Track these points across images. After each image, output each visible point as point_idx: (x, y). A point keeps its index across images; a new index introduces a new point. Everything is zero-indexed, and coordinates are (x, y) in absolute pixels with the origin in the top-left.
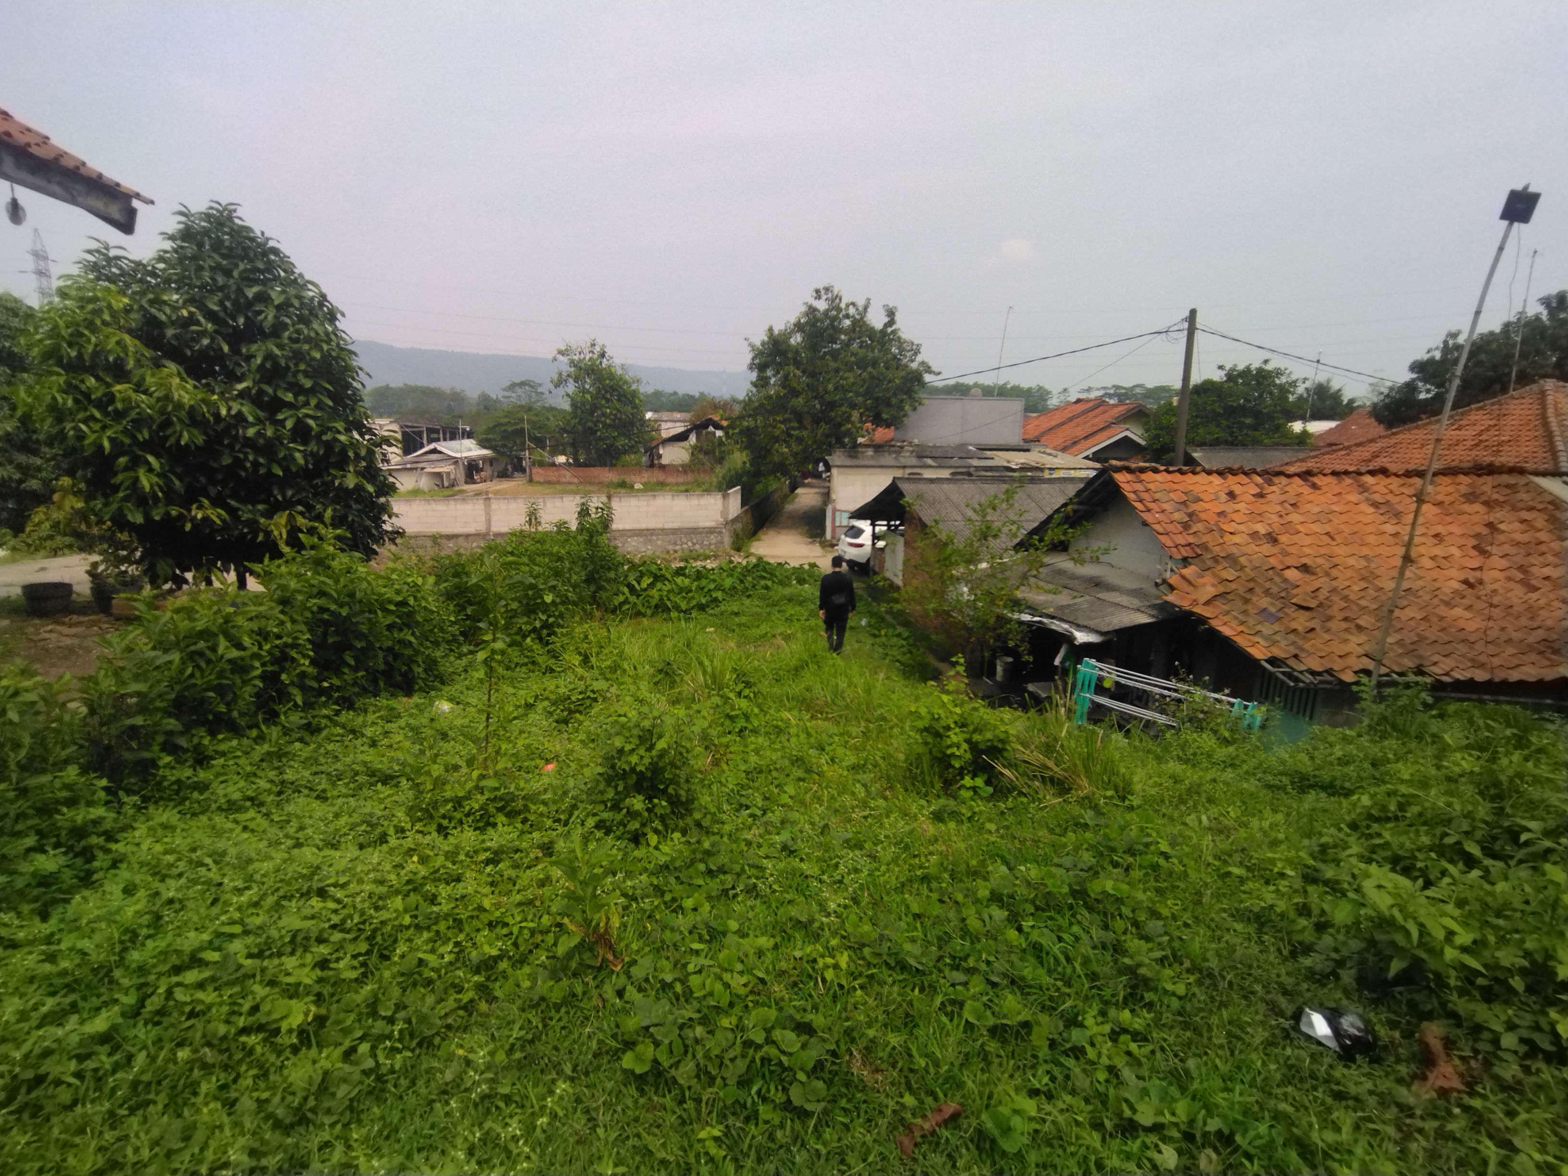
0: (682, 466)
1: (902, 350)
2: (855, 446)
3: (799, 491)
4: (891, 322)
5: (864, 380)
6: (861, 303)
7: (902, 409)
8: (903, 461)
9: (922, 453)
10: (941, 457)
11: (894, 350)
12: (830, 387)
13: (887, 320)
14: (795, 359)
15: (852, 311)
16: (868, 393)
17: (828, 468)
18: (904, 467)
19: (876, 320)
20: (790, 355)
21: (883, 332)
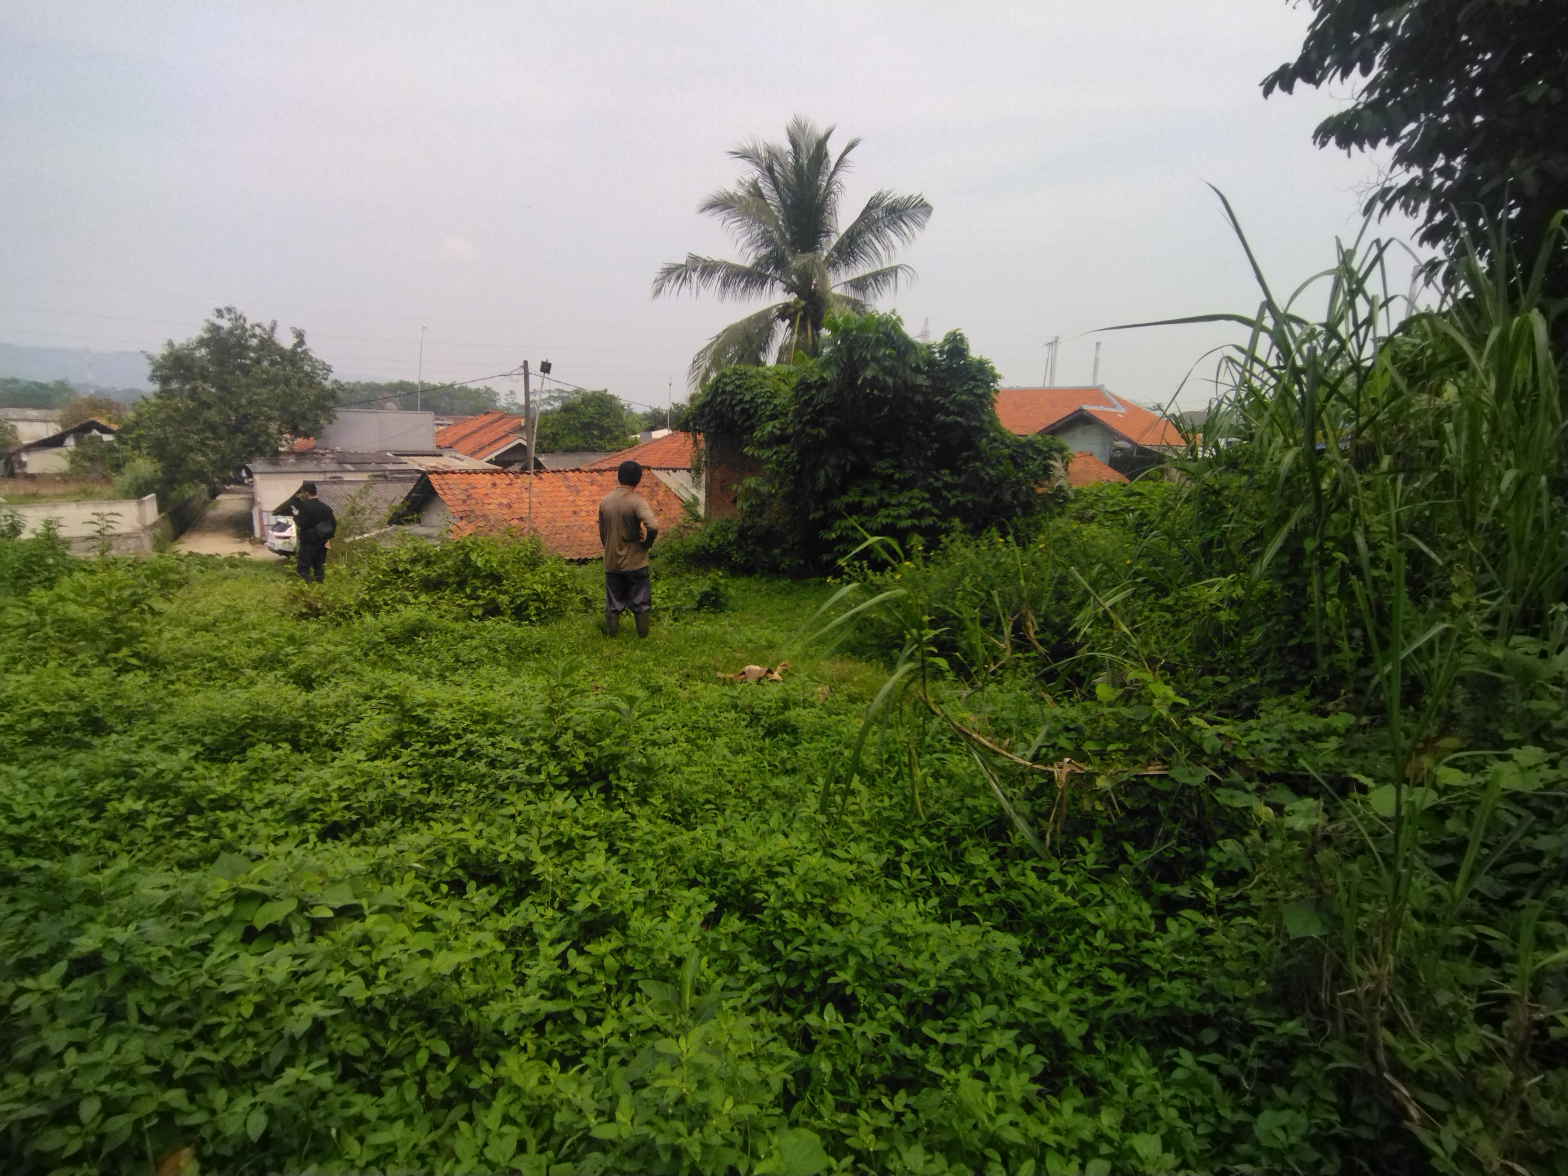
0: (60, 474)
1: (314, 368)
2: (277, 453)
3: (220, 497)
4: (301, 343)
5: (278, 396)
6: (267, 325)
7: (317, 422)
8: (324, 467)
9: (342, 459)
10: (359, 462)
11: (307, 368)
12: (243, 401)
13: (295, 341)
14: (201, 374)
15: (258, 331)
16: (283, 408)
17: (250, 474)
18: (325, 472)
19: (286, 341)
20: (196, 370)
21: (294, 352)
